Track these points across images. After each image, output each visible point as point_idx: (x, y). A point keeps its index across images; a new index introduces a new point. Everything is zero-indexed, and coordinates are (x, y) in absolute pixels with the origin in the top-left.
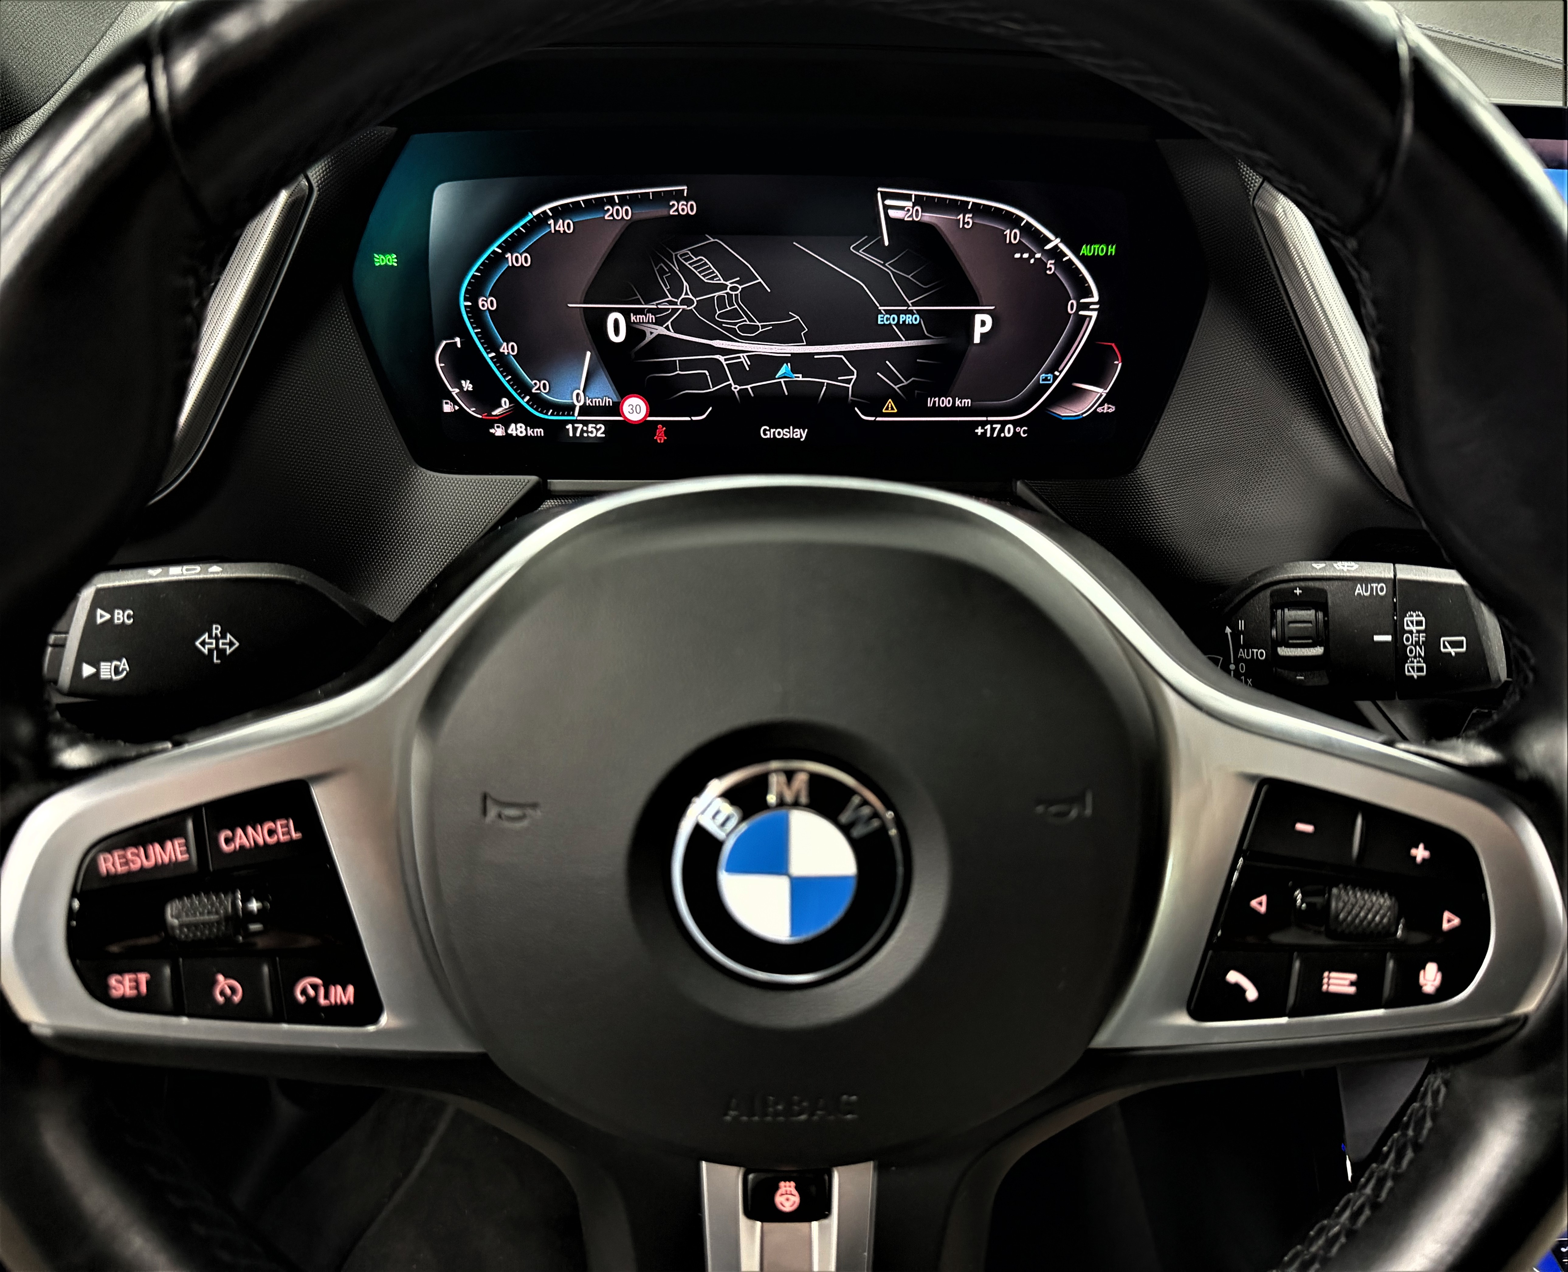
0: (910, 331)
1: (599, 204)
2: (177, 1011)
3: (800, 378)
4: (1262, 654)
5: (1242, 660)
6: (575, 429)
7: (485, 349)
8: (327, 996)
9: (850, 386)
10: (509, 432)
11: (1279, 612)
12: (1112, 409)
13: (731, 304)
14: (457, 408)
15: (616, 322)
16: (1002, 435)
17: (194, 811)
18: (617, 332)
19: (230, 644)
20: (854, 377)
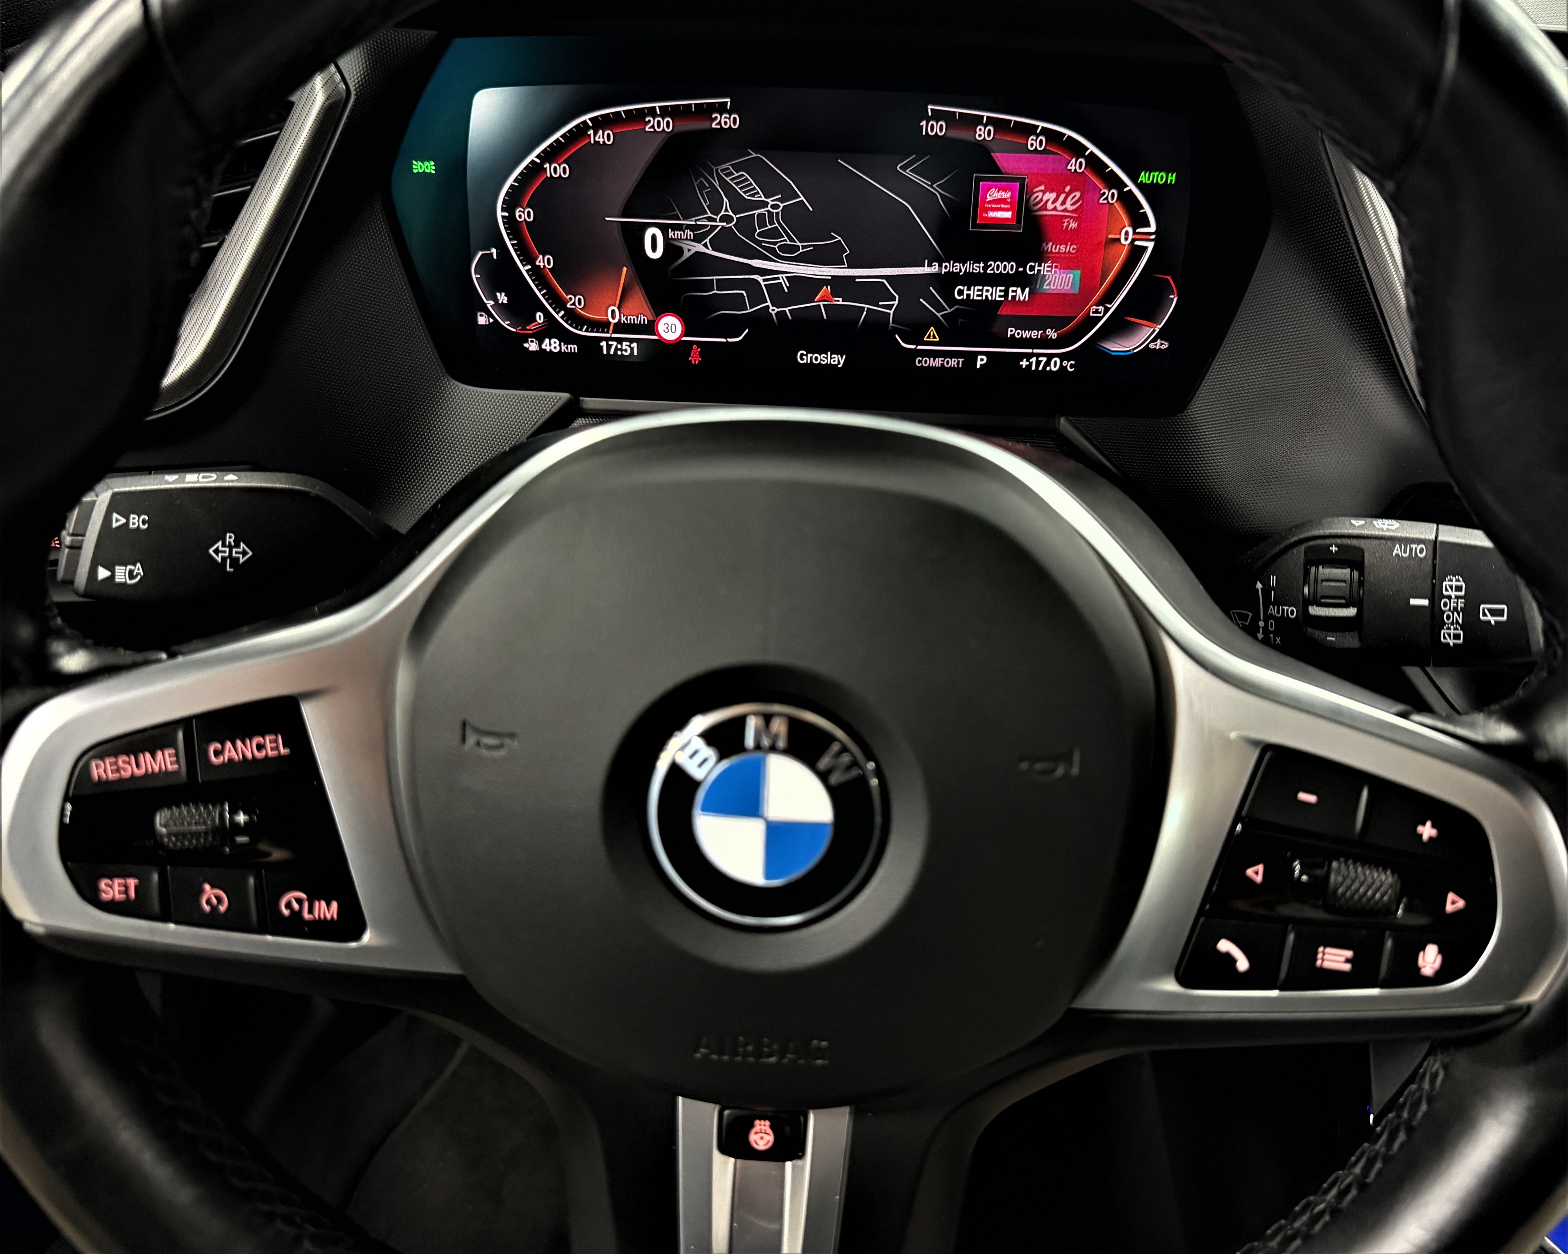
1: (641, 115)
2: (164, 917)
3: (839, 301)
4: (1292, 612)
5: (1272, 617)
6: (609, 347)
7: (521, 261)
8: (311, 911)
9: (891, 312)
10: (543, 347)
11: (1313, 569)
12: (1166, 345)
13: (772, 223)
14: (491, 320)
15: (654, 238)
16: (1048, 369)
17: (185, 722)
18: (654, 248)
19: (243, 553)
20: (896, 303)
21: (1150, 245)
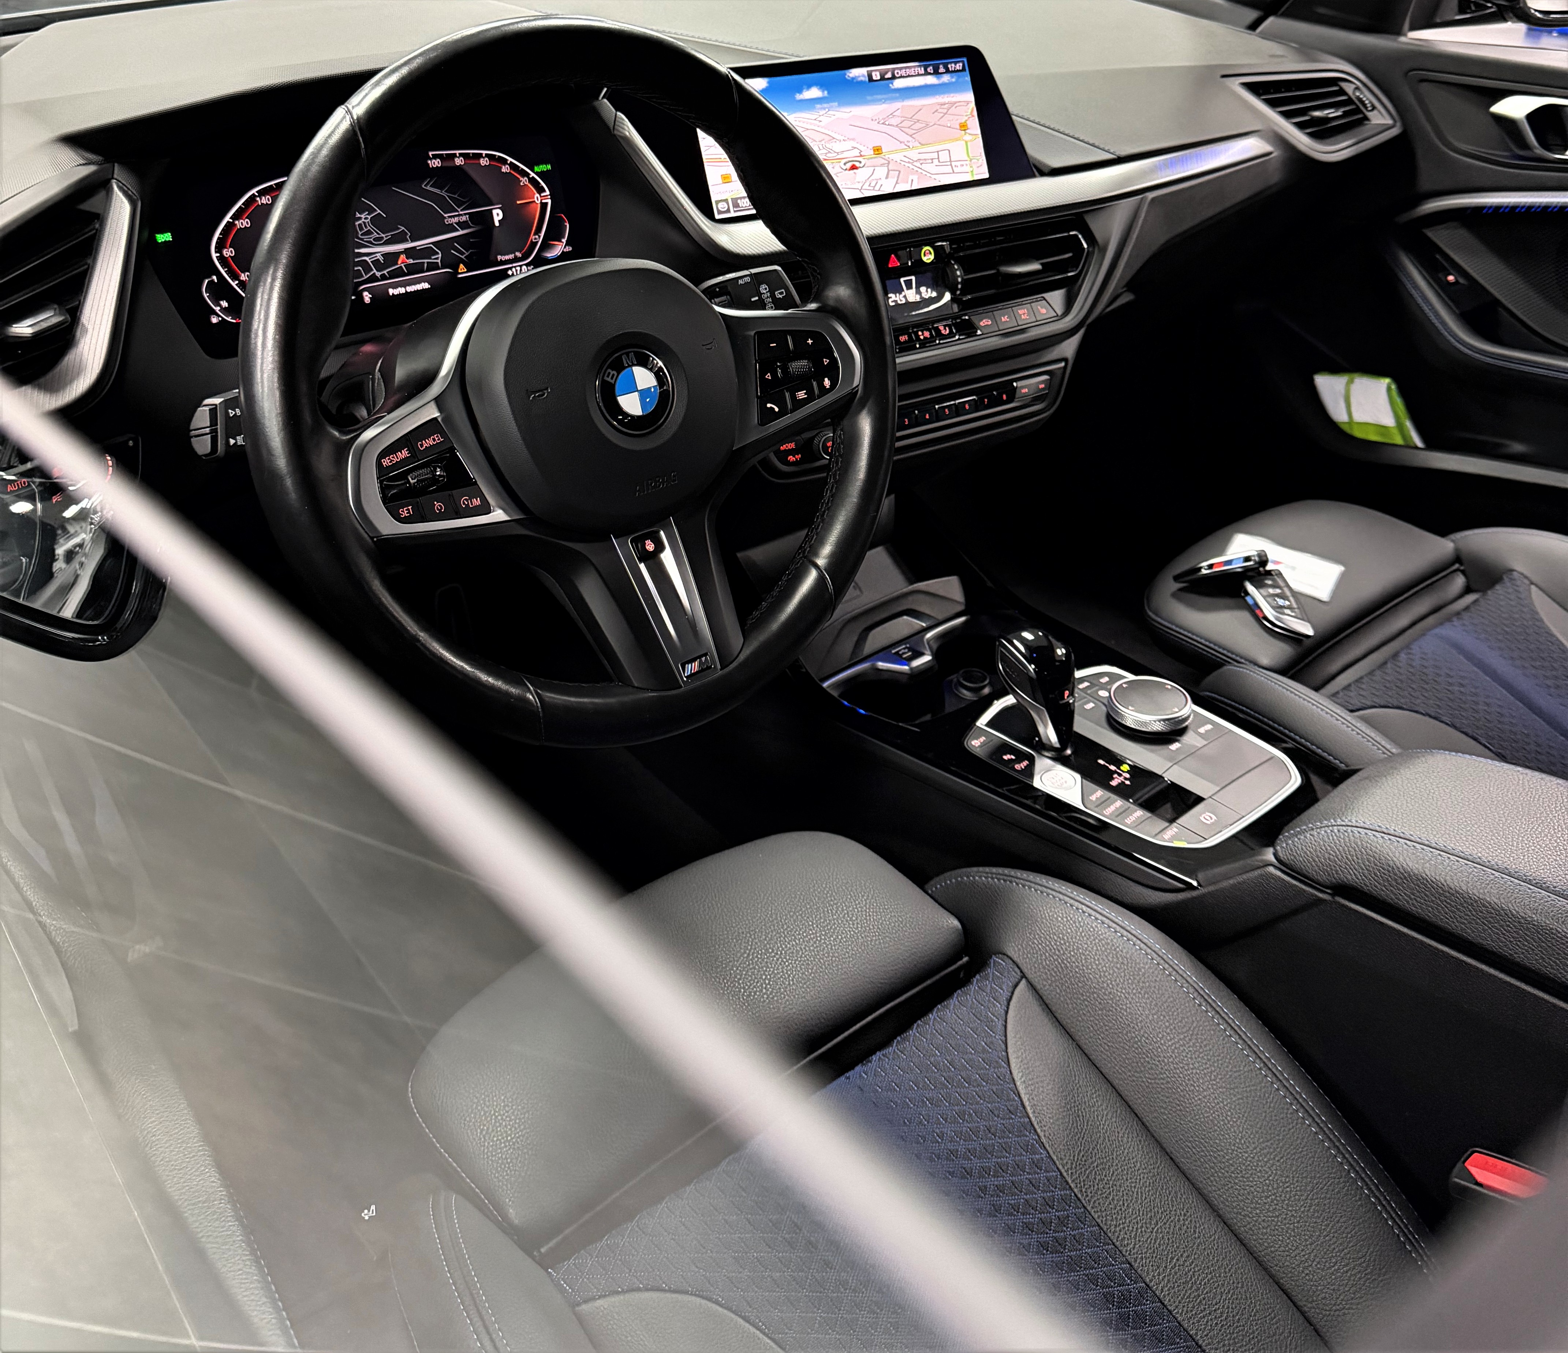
0: (462, 225)
3: (411, 261)
7: (232, 280)
9: (439, 261)
12: (571, 249)
13: (366, 227)
14: (220, 319)
16: (522, 271)
20: (440, 256)
21: (549, 201)
